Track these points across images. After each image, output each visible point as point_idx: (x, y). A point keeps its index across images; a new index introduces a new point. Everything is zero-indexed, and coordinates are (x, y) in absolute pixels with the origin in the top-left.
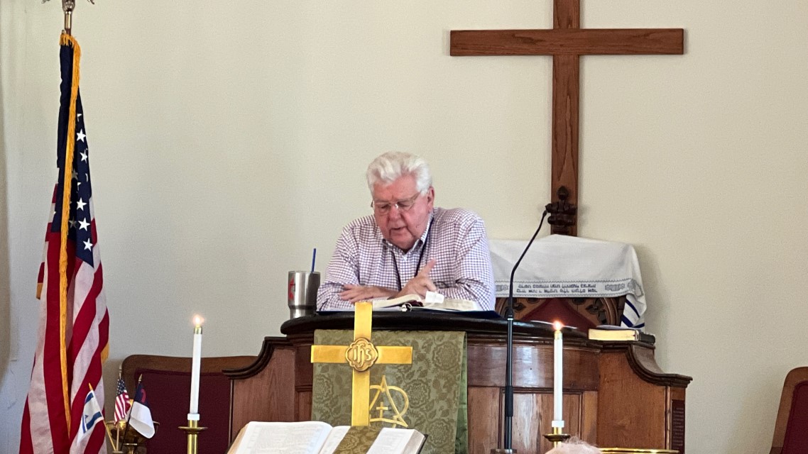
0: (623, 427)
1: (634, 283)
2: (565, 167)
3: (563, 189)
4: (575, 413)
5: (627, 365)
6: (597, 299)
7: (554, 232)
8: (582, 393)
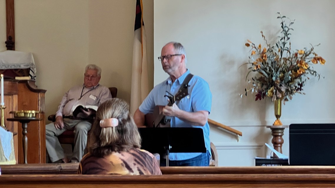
0: (25, 105)
1: (32, 64)
2: (11, 30)
3: (10, 37)
4: (11, 101)
5: (26, 87)
6: (22, 69)
7: (8, 49)
8: (13, 95)
